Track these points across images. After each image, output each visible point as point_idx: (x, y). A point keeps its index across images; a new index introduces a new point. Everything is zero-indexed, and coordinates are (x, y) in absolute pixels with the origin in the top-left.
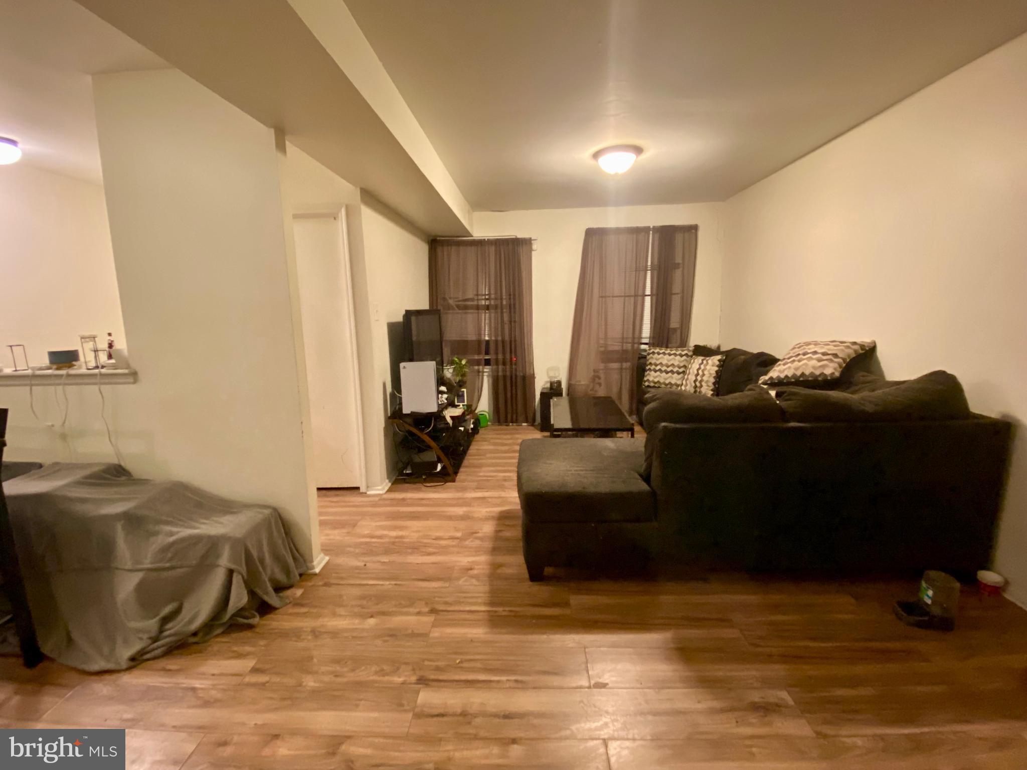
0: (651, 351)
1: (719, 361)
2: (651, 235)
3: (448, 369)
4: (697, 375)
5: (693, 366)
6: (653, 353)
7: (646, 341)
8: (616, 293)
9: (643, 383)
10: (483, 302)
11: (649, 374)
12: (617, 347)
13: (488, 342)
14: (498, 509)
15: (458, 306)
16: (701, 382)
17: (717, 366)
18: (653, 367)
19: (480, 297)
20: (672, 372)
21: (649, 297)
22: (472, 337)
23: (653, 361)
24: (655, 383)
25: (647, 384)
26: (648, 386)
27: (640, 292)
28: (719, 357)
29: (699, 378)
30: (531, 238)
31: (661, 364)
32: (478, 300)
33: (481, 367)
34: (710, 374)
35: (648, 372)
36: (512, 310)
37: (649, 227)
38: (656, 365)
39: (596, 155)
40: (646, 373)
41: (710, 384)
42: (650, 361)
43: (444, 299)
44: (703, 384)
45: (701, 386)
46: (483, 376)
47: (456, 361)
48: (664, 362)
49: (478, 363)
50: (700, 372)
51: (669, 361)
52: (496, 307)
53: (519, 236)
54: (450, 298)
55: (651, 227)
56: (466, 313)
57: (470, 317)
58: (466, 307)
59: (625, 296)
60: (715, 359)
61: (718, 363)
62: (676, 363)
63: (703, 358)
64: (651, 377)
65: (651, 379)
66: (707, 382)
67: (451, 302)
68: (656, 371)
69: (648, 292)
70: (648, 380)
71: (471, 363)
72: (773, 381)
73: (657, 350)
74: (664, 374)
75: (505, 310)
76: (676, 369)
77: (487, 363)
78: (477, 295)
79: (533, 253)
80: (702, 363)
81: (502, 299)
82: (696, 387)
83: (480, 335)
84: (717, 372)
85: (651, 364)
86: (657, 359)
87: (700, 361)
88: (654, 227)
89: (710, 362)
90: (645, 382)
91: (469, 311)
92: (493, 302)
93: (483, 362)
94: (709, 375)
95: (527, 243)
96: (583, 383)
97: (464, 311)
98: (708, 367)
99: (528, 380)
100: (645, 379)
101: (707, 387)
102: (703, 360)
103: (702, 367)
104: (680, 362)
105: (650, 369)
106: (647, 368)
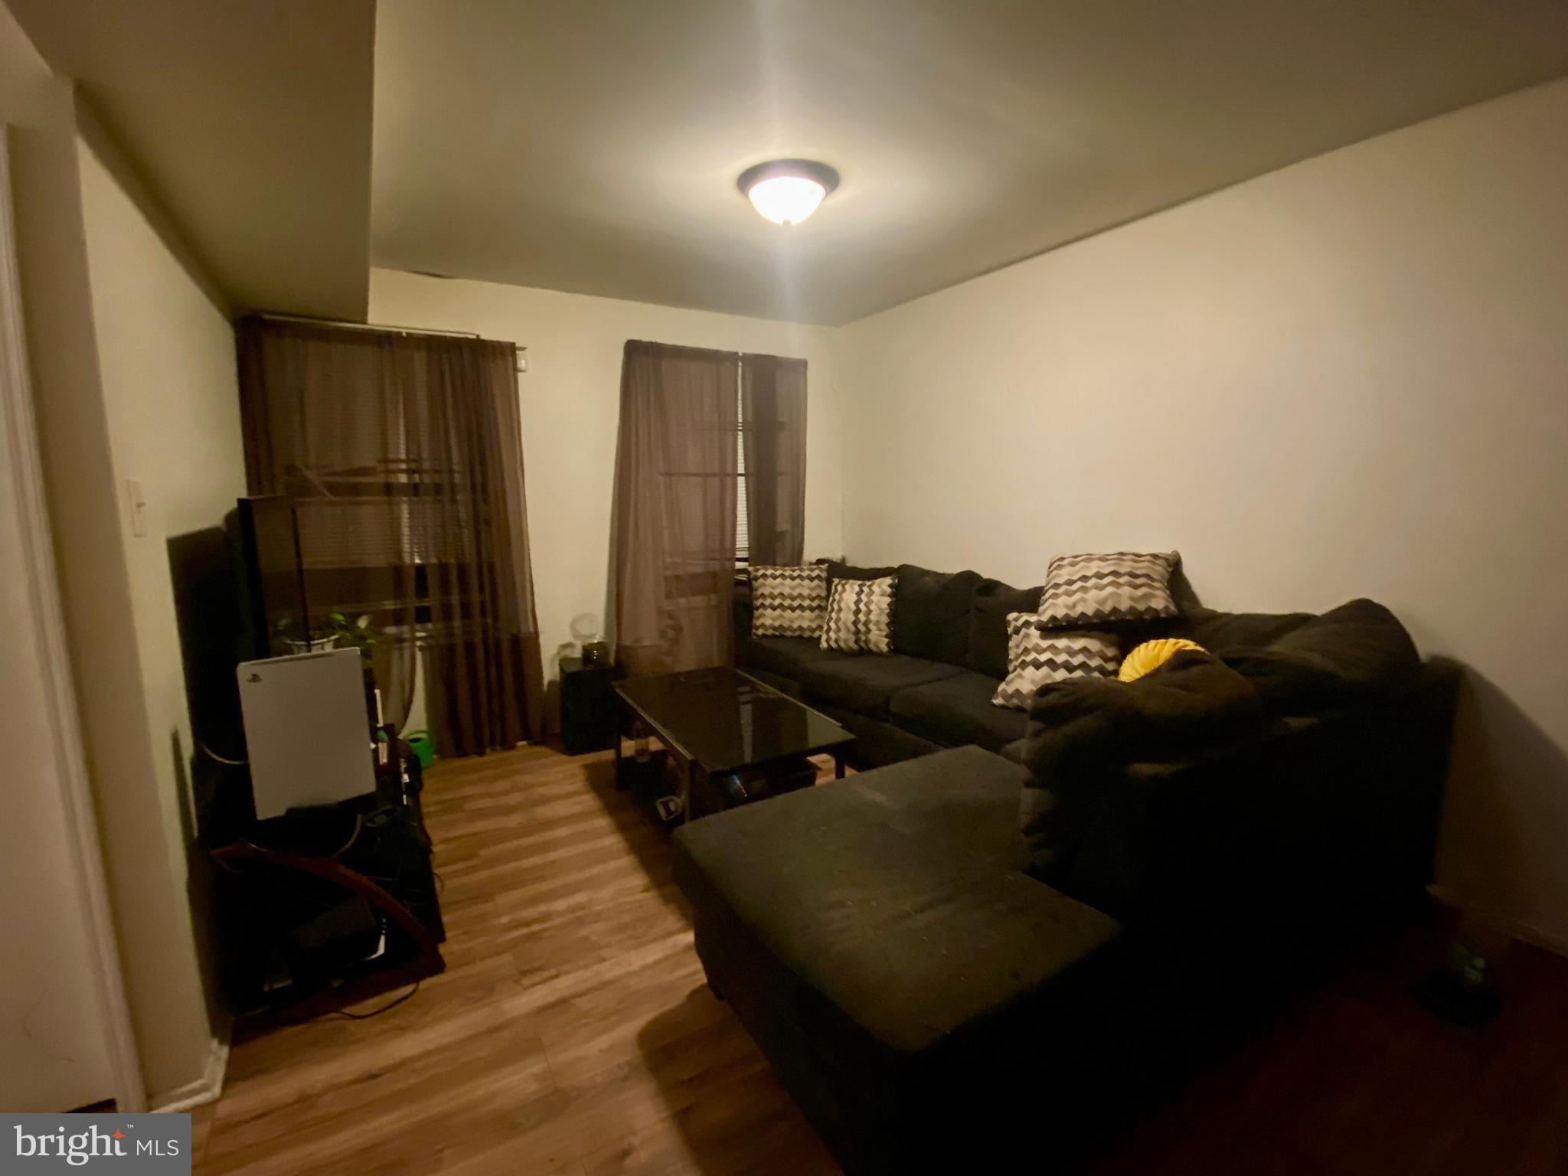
0: (761, 572)
1: (890, 586)
2: (740, 369)
3: (323, 644)
4: (858, 611)
5: (845, 596)
6: (764, 576)
7: (744, 554)
8: (692, 469)
9: (754, 631)
10: (403, 479)
11: (763, 615)
12: (697, 568)
13: (420, 569)
14: (630, 1029)
15: (333, 488)
16: (866, 624)
17: (889, 596)
18: (768, 602)
19: (393, 466)
20: (801, 607)
21: (743, 478)
22: (376, 558)
23: (766, 591)
24: (775, 629)
25: (760, 632)
26: (764, 636)
27: (729, 470)
28: (888, 580)
29: (862, 617)
30: (514, 344)
31: (781, 594)
32: (388, 472)
33: (405, 629)
34: (881, 609)
35: (761, 611)
36: (480, 496)
37: (737, 353)
38: (773, 597)
39: (747, 178)
40: (756, 613)
41: (883, 627)
42: (759, 592)
43: (290, 469)
44: (871, 626)
45: (869, 631)
46: (413, 646)
47: (339, 620)
48: (787, 591)
49: (398, 618)
50: (862, 606)
51: (792, 588)
52: (438, 489)
53: (484, 336)
54: (308, 467)
55: (740, 354)
56: (356, 503)
57: (369, 513)
58: (355, 490)
59: (708, 475)
60: (884, 584)
61: (889, 590)
62: (806, 592)
63: (860, 582)
64: (767, 619)
65: (768, 622)
66: (877, 623)
67: (312, 475)
68: (774, 608)
69: (741, 469)
70: (763, 626)
71: (380, 620)
72: (1057, 623)
73: (769, 572)
74: (789, 611)
75: (459, 497)
76: (806, 603)
77: (423, 616)
78: (385, 460)
79: (520, 376)
80: (862, 591)
81: (451, 472)
82: (857, 632)
83: (399, 553)
84: (889, 604)
85: (763, 595)
86: (773, 588)
87: (857, 589)
88: (744, 354)
89: (875, 588)
90: (757, 628)
91: (364, 498)
92: (427, 479)
93: (412, 614)
94: (879, 612)
95: (507, 352)
96: (647, 643)
97: (352, 499)
98: (874, 598)
99: (525, 647)
100: (758, 623)
101: (878, 632)
102: (860, 586)
103: (863, 597)
104: (812, 589)
105: (763, 606)
106: (758, 603)
